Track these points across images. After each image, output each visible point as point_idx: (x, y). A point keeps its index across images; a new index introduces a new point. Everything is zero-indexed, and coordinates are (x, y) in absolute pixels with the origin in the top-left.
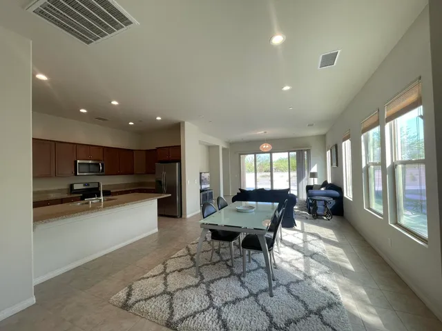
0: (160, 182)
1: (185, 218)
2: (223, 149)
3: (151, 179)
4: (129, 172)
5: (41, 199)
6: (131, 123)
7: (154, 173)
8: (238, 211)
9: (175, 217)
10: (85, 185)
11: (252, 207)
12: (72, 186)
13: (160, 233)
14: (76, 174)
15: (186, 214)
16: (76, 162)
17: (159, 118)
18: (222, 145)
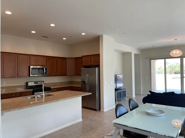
0: (84, 82)
1: (103, 112)
2: (135, 55)
3: (78, 79)
4: (63, 74)
5: (10, 92)
6: (64, 39)
7: (80, 75)
8: (148, 114)
9: (95, 110)
10: (35, 83)
11: (162, 112)
12: (27, 83)
13: (83, 122)
14: (29, 76)
15: (103, 109)
16: (29, 67)
17: (83, 34)
18: (134, 51)
